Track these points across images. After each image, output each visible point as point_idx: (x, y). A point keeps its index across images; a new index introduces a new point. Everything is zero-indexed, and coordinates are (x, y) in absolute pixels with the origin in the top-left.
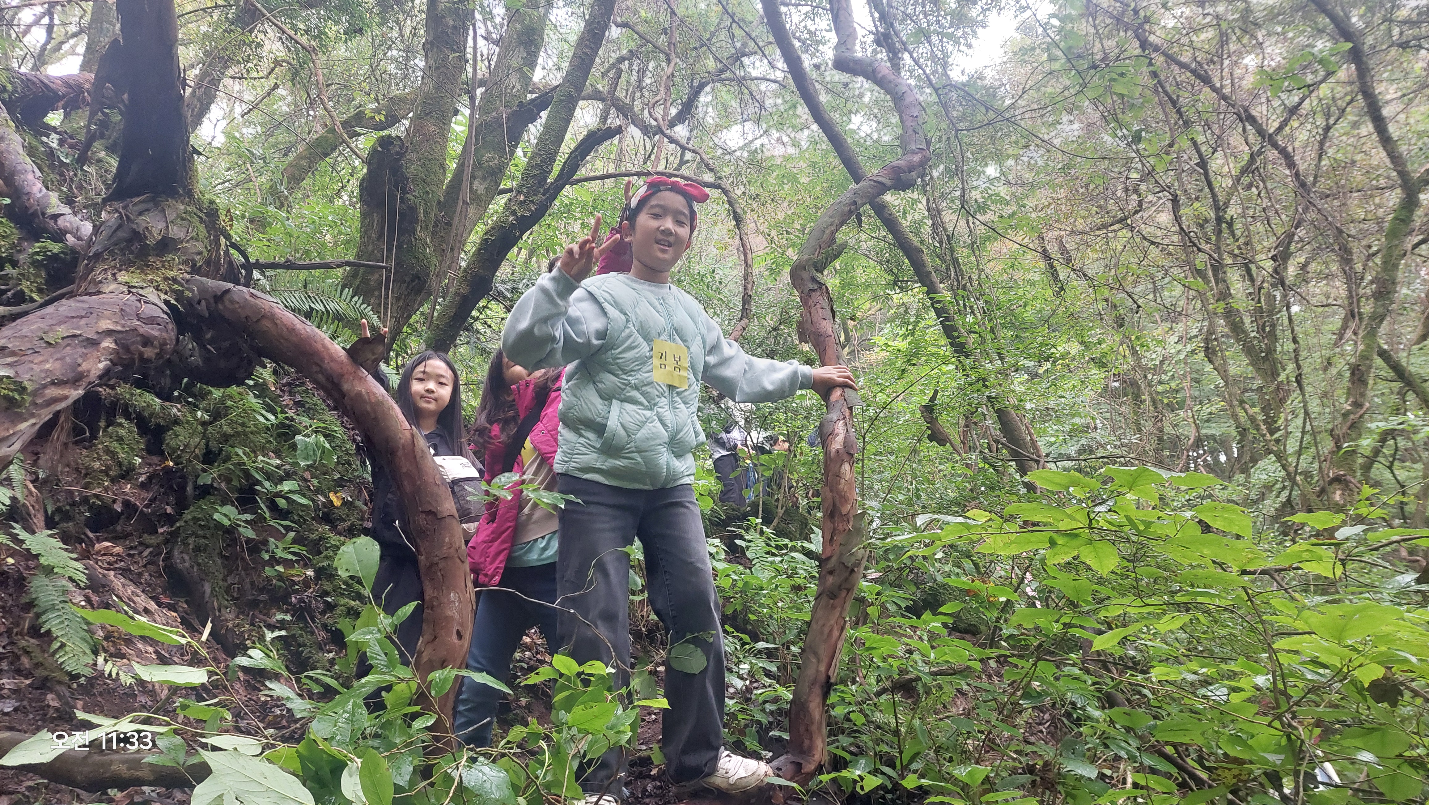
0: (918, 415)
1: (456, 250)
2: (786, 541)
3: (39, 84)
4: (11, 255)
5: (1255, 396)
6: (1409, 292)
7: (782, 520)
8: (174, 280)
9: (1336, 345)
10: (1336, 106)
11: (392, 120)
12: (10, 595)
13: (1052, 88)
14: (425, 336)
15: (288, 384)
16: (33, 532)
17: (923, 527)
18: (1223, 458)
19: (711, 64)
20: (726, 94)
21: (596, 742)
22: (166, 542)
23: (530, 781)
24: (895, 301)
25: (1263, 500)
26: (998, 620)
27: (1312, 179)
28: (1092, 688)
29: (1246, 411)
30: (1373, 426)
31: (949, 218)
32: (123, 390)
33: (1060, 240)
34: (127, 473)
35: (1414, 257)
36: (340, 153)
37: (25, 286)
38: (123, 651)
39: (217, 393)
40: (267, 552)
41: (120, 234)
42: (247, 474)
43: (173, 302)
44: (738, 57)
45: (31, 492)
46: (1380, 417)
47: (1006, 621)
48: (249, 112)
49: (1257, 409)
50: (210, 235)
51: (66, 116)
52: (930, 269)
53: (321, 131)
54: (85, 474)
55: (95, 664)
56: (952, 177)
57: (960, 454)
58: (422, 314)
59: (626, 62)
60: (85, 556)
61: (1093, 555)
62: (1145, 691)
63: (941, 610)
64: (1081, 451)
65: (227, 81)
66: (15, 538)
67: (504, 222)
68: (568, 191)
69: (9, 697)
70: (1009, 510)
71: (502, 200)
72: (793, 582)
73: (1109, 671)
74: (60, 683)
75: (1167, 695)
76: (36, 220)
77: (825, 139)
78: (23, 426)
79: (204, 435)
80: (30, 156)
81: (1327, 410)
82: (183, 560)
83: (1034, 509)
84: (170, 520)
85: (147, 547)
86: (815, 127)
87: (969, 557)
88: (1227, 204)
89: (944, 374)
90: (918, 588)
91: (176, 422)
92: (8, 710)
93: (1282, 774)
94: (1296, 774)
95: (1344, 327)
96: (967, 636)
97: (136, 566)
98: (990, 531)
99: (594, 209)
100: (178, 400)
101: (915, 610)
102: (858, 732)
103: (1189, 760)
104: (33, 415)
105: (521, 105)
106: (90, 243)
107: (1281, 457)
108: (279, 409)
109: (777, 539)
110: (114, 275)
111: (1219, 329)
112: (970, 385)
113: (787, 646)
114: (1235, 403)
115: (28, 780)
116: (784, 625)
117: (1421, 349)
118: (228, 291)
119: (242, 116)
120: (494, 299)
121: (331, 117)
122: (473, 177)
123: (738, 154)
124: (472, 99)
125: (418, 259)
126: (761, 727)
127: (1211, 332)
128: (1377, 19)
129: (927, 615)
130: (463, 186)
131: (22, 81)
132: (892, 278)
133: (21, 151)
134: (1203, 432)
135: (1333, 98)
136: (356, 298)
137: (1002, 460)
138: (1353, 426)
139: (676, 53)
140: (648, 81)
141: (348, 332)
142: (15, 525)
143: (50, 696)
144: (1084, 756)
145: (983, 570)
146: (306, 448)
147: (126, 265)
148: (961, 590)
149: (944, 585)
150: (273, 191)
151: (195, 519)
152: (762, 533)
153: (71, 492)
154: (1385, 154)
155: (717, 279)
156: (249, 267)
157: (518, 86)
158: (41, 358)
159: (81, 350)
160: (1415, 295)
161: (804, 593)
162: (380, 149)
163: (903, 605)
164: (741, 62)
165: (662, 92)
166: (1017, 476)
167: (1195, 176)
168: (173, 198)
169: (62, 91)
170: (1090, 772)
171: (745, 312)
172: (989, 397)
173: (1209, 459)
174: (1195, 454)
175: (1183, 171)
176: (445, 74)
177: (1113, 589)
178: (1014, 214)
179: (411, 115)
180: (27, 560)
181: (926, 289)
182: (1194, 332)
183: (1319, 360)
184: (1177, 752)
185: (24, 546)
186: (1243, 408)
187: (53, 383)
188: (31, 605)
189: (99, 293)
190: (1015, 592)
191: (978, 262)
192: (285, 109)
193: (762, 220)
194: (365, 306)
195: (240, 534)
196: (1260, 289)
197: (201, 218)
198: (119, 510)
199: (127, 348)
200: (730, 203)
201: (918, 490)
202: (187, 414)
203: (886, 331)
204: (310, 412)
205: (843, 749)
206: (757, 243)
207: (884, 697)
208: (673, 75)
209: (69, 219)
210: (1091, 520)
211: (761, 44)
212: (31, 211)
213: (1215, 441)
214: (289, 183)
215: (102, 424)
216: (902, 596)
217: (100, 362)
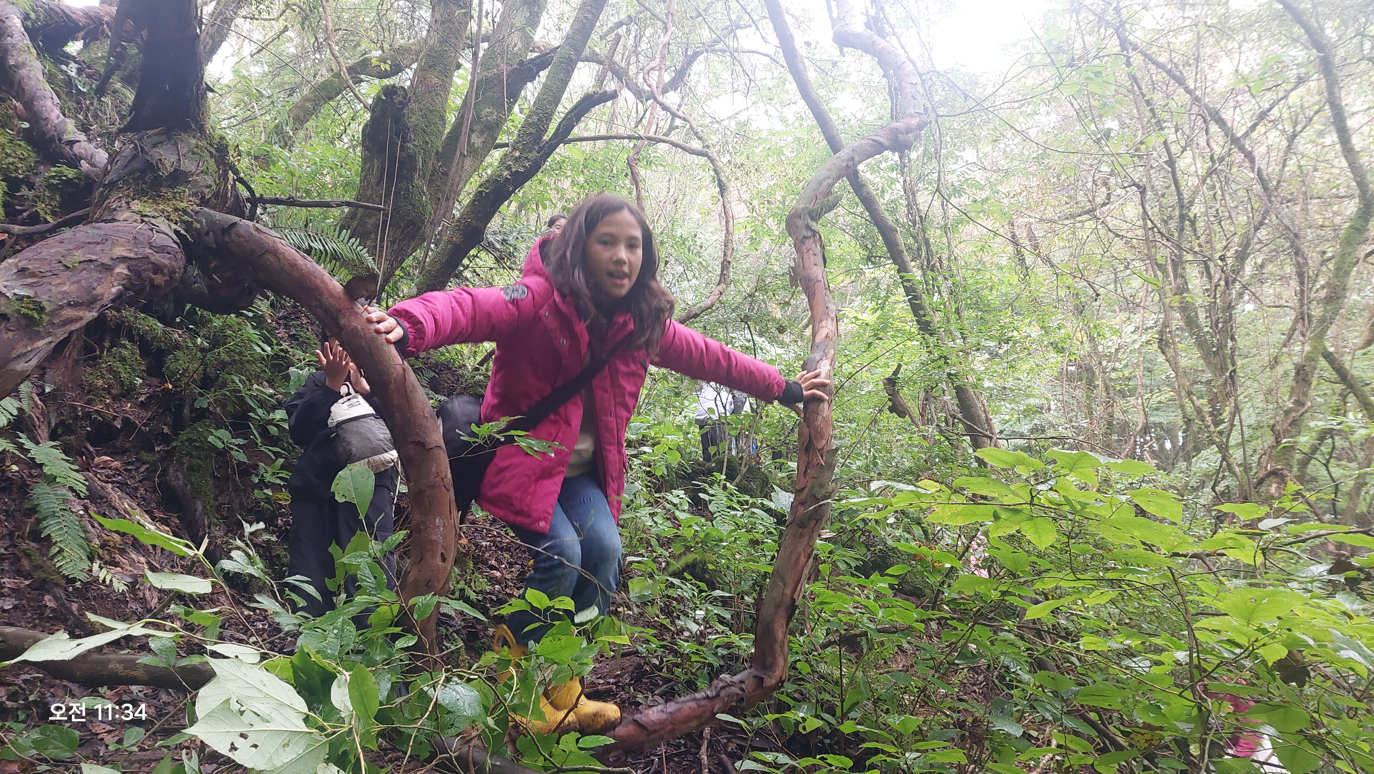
0: (881, 386)
1: (451, 201)
2: (747, 498)
3: (61, 14)
4: (27, 177)
5: (1203, 388)
6: (1359, 299)
7: (745, 477)
8: (185, 211)
9: (1285, 346)
10: (1304, 114)
11: (397, 69)
12: (13, 500)
13: (1032, 80)
14: (417, 280)
15: (284, 318)
16: (37, 443)
17: (877, 493)
18: (1168, 445)
19: (706, 35)
20: (719, 64)
21: (561, 671)
22: (162, 460)
23: (499, 702)
24: (867, 275)
25: (1203, 488)
26: (943, 583)
27: (1275, 183)
28: (1026, 654)
29: (1193, 402)
30: (1312, 424)
31: (923, 198)
32: (128, 313)
33: (1029, 227)
34: (128, 392)
35: (1366, 265)
36: (343, 97)
37: (40, 208)
38: (117, 560)
39: (217, 322)
40: (257, 475)
41: (135, 165)
42: (242, 400)
43: (183, 232)
44: (732, 29)
45: (37, 405)
46: (1321, 416)
47: (949, 586)
48: (258, 52)
49: (1204, 401)
50: (219, 169)
51: (86, 46)
52: (903, 248)
53: (328, 75)
54: (88, 390)
55: (91, 571)
56: (930, 159)
57: (917, 426)
58: (414, 258)
59: (624, 27)
60: (85, 468)
61: (1033, 530)
62: (1074, 659)
63: (888, 571)
64: (1034, 430)
65: (239, 21)
66: (20, 447)
67: (499, 176)
68: (562, 150)
69: (9, 596)
70: (958, 482)
71: (497, 154)
72: (751, 537)
73: (1042, 639)
74: (57, 585)
75: (1094, 664)
76: (53, 146)
77: (812, 115)
78: (40, 343)
79: (203, 362)
80: (49, 83)
81: (1271, 406)
82: (176, 478)
83: (981, 483)
84: (166, 439)
85: (144, 463)
86: (802, 103)
87: (919, 524)
88: (1191, 203)
89: (909, 348)
90: (869, 550)
91: (177, 347)
92: (6, 607)
93: (1190, 741)
94: (1203, 742)
95: (1293, 330)
96: (912, 598)
97: (133, 481)
98: (939, 501)
99: (585, 167)
100: (180, 326)
101: (865, 570)
102: (804, 680)
103: (1111, 727)
104: (49, 334)
105: (521, 63)
106: (106, 172)
107: (1224, 449)
108: (275, 342)
109: (739, 494)
110: (128, 203)
111: (1175, 322)
112: (933, 361)
113: (741, 595)
114: (1183, 393)
115: (25, 673)
116: (740, 576)
117: (1365, 354)
118: (234, 224)
119: (252, 56)
120: (485, 249)
121: (338, 63)
122: (472, 131)
123: (725, 123)
124: (475, 54)
125: (414, 206)
126: (712, 670)
127: (1166, 325)
128: (1351, 32)
129: (875, 576)
130: (462, 138)
131: (45, 10)
132: (867, 253)
133: (41, 78)
134: (1152, 419)
135: (1302, 106)
136: (353, 240)
137: (957, 434)
138: (1294, 423)
139: (673, 21)
140: (644, 46)
141: (344, 272)
142: (20, 434)
143: (47, 597)
144: (1012, 715)
145: (931, 537)
146: (299, 380)
147: (140, 194)
148: (909, 555)
149: (893, 549)
150: (278, 130)
151: (190, 440)
152: (725, 488)
153: (75, 407)
154: (1347, 165)
155: (698, 243)
156: (255, 201)
157: (520, 45)
158: (59, 281)
159: (96, 275)
160: (1364, 301)
161: (761, 547)
162: (384, 98)
163: (853, 565)
164: (735, 35)
165: (658, 60)
166: (971, 451)
167: (1163, 173)
168: (185, 132)
169: (83, 22)
170: (1016, 731)
171: (723, 278)
172: (949, 375)
173: (1155, 445)
174: (1142, 440)
175: (1152, 168)
176: (451, 29)
177: (1051, 562)
178: (987, 199)
179: (414, 66)
180: (31, 468)
181: (897, 267)
182: (1150, 323)
183: (1267, 358)
184: (1101, 719)
185: (29, 455)
186: (1191, 400)
187: (69, 304)
188: (33, 510)
189: (114, 220)
190: (960, 559)
191: (949, 243)
192: (292, 50)
193: (745, 189)
194: (361, 247)
195: (231, 457)
196: (1216, 286)
197: (211, 153)
198: (119, 427)
199: (139, 275)
200: (716, 171)
201: (875, 458)
202: (188, 340)
203: (856, 303)
204: (304, 345)
205: (788, 695)
206: (739, 210)
207: (829, 649)
208: (669, 44)
209: (84, 146)
210: (1032, 497)
211: (755, 18)
212: (48, 136)
213: (1162, 428)
214: (294, 124)
215: (107, 344)
216: (852, 556)
217: (113, 286)
